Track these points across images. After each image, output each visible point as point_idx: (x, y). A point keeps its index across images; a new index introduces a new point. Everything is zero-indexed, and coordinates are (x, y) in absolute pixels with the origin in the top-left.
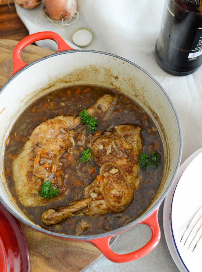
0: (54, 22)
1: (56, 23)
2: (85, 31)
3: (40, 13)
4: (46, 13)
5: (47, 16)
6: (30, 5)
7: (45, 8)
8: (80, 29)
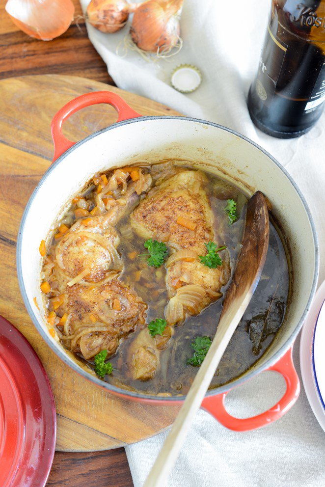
0: (144, 53)
1: (147, 56)
2: (189, 69)
3: (124, 39)
4: (133, 40)
5: (135, 45)
6: (110, 27)
7: (132, 31)
8: (182, 66)
